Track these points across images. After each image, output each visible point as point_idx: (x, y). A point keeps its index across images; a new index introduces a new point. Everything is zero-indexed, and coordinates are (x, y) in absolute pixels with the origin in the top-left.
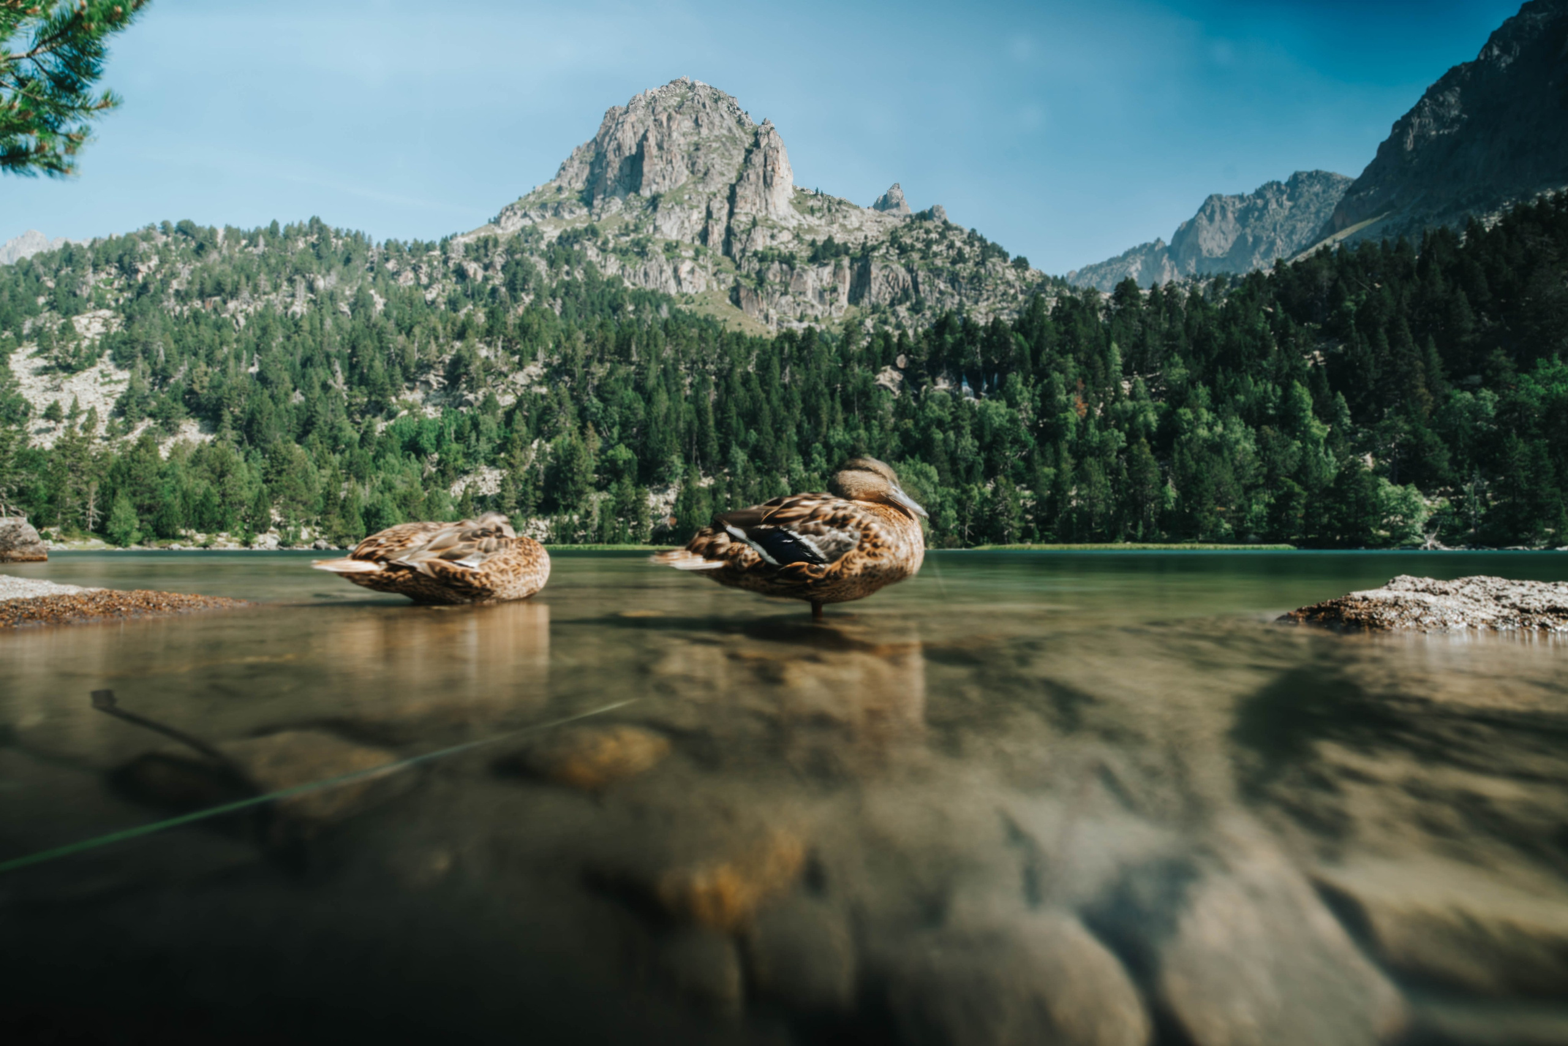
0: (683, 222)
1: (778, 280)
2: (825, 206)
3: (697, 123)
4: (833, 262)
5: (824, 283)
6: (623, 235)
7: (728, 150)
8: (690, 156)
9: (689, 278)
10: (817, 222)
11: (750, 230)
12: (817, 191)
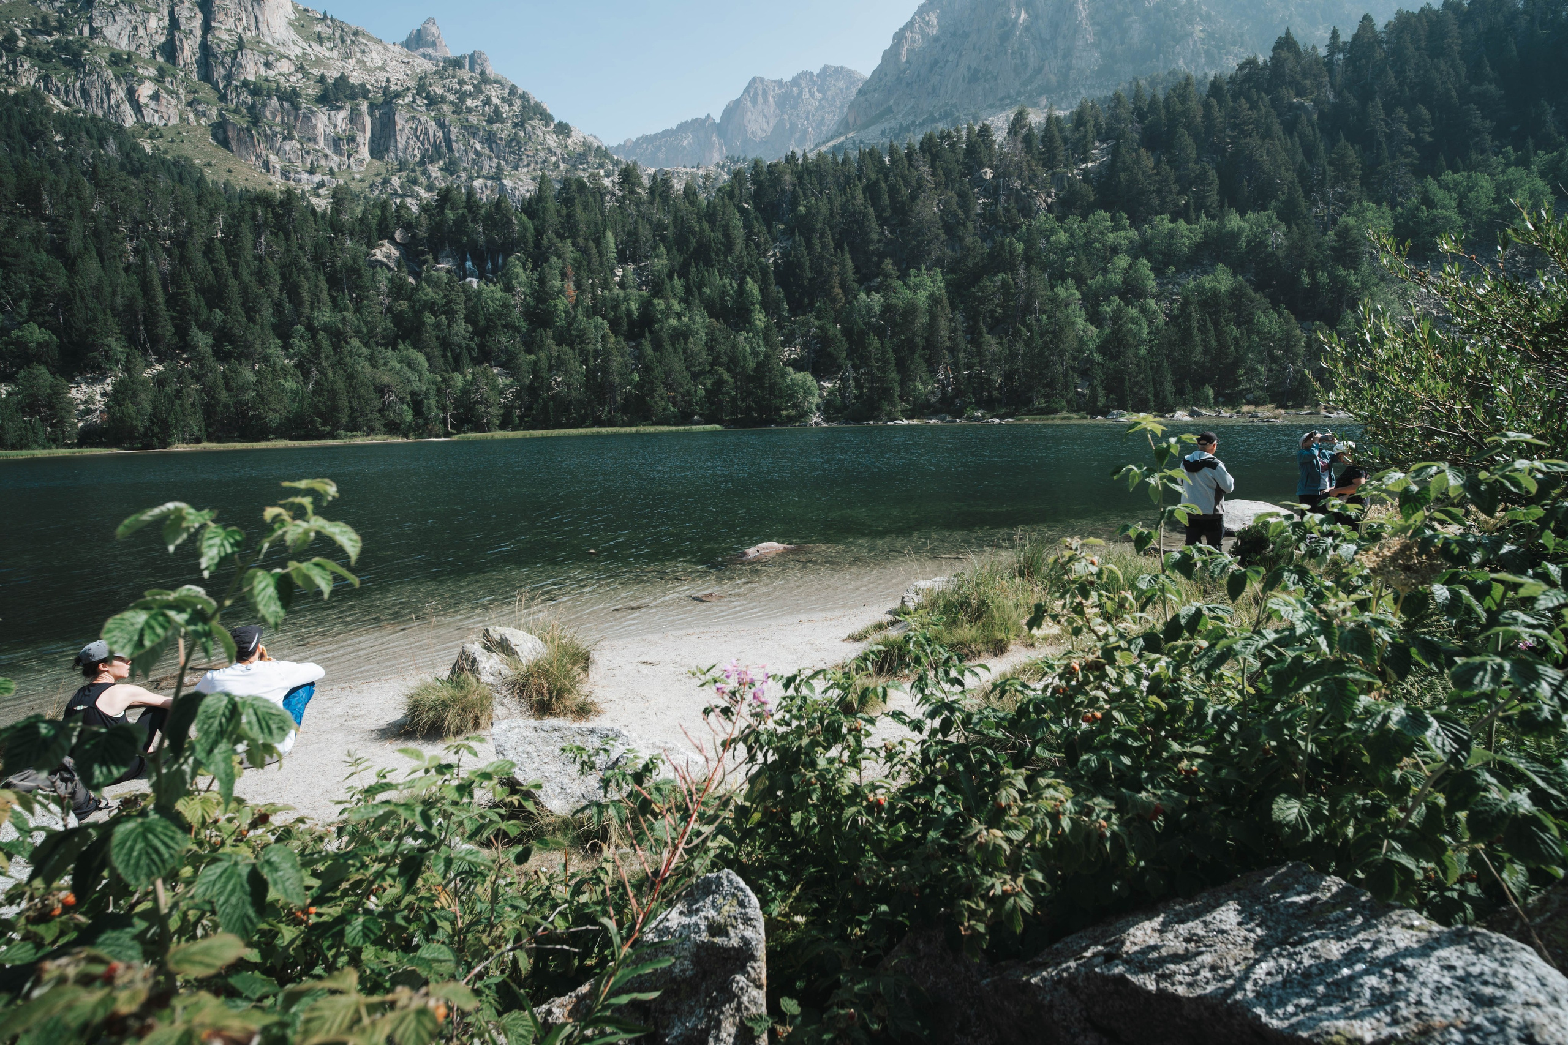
0: (135, 29)
1: (278, 119)
2: (337, 35)
4: (348, 106)
5: (339, 129)
6: (41, 32)
9: (153, 104)
10: (328, 54)
11: (235, 52)
12: (325, 14)
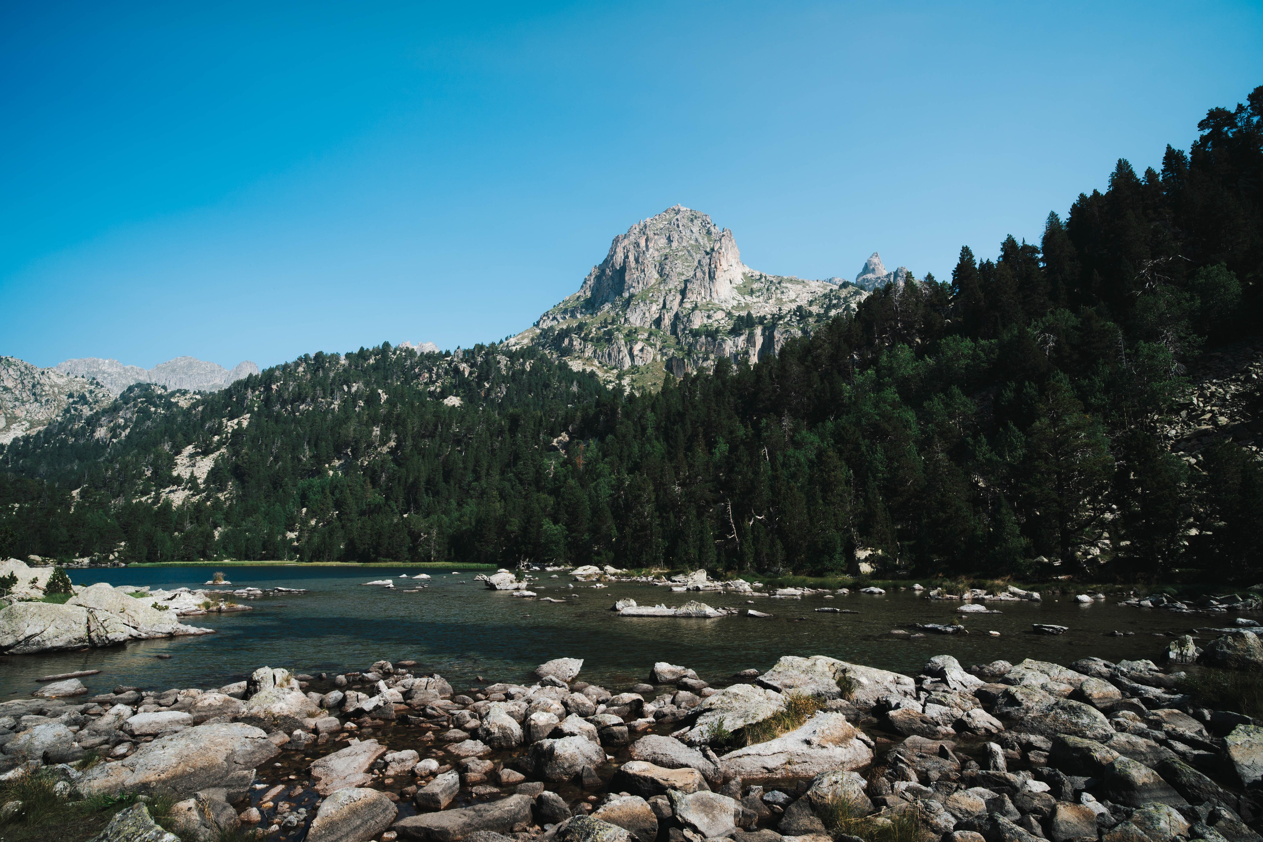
0: (644, 314)
1: (703, 349)
2: (766, 286)
3: (670, 240)
4: (747, 332)
5: (739, 348)
6: (603, 327)
7: (691, 256)
8: (660, 265)
9: (640, 354)
10: (755, 300)
11: (691, 314)
12: (761, 275)
